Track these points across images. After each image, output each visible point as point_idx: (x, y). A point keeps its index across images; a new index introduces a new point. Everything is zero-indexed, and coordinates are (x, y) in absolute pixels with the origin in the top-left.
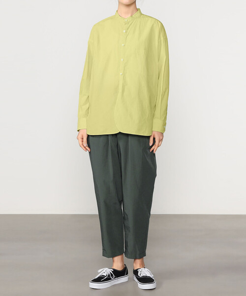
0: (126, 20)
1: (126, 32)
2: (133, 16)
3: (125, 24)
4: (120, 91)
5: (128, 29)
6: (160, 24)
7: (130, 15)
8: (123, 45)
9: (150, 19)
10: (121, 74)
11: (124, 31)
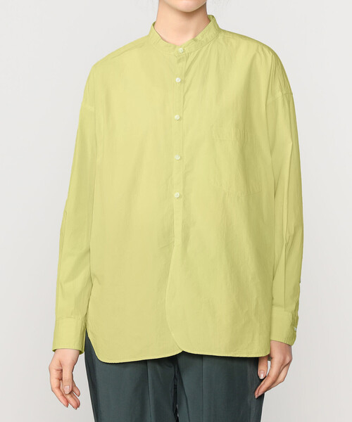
0: (181, 50)
1: (183, 82)
2: (199, 37)
3: (179, 61)
4: (178, 241)
5: (186, 74)
6: (270, 56)
7: (190, 37)
8: (177, 117)
9: (244, 43)
10: (177, 195)
11: (178, 80)
